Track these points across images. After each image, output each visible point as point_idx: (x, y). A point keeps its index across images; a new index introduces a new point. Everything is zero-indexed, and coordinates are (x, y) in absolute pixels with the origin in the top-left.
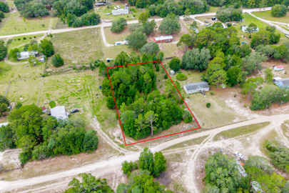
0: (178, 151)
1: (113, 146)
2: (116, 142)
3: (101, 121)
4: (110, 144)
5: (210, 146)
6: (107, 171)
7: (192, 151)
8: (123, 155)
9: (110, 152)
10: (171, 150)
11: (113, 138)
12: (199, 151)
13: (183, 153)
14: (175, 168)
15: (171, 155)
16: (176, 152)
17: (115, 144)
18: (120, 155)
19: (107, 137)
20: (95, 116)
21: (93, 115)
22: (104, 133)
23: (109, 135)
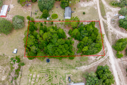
0: (110, 34)
1: (102, 61)
2: (99, 59)
3: (81, 65)
4: (100, 62)
5: (109, 22)
6: (118, 65)
7: (111, 29)
8: (108, 57)
9: (106, 62)
10: (109, 37)
11: (96, 60)
12: (111, 27)
13: (112, 33)
14: (119, 38)
15: (112, 38)
16: (111, 35)
17: (100, 60)
18: (109, 58)
19: (94, 63)
20: (76, 68)
21: (74, 69)
22: (91, 64)
23: (94, 62)
